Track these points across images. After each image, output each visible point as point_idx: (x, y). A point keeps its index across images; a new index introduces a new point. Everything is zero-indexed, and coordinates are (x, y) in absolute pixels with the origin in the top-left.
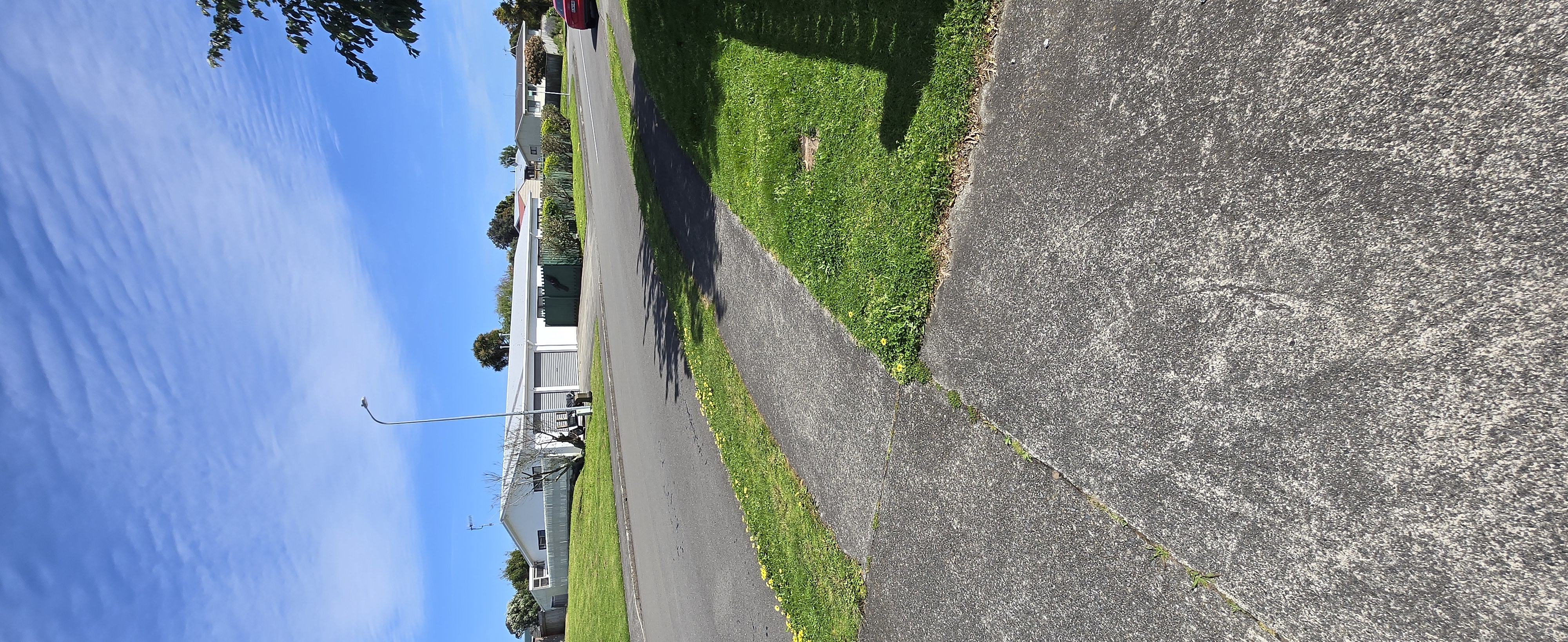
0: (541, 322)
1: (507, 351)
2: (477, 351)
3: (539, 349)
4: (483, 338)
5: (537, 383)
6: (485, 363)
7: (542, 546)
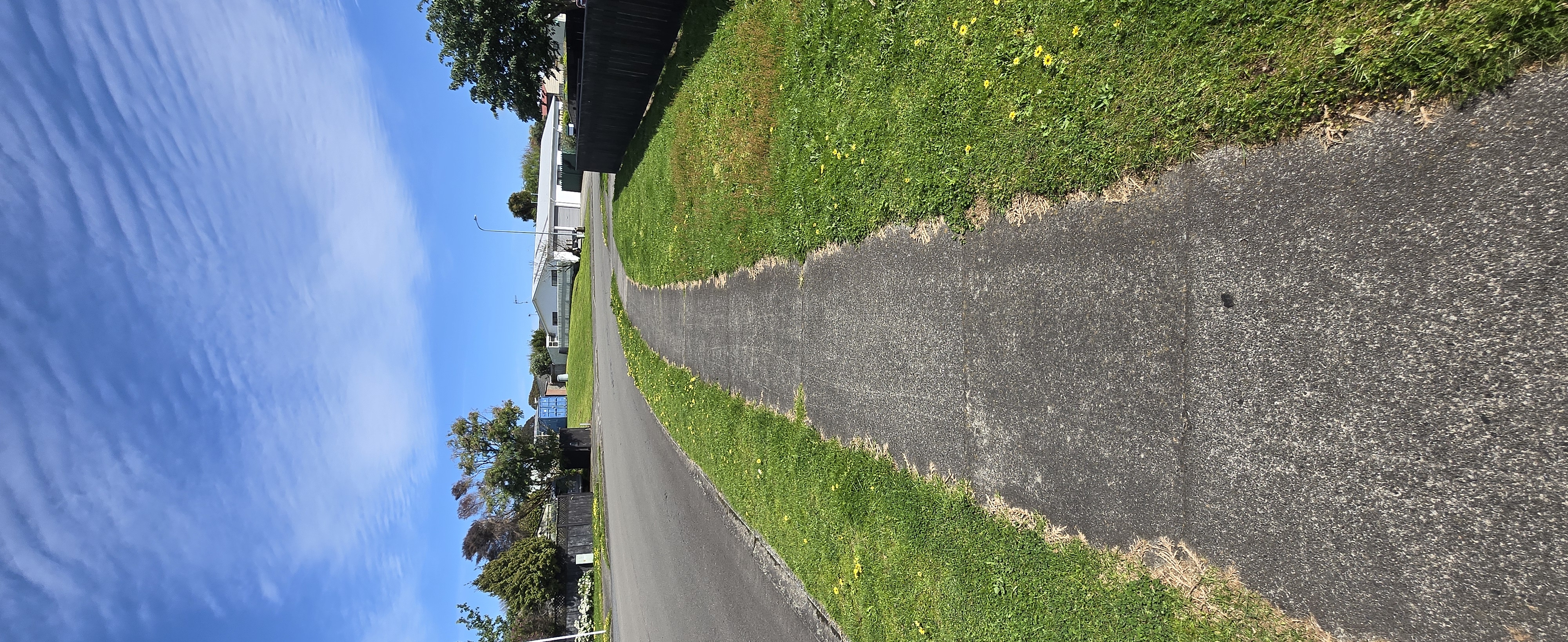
0: (559, 188)
1: (535, 206)
2: (511, 206)
3: (557, 204)
4: (516, 196)
5: (556, 224)
6: (516, 214)
7: (555, 323)
